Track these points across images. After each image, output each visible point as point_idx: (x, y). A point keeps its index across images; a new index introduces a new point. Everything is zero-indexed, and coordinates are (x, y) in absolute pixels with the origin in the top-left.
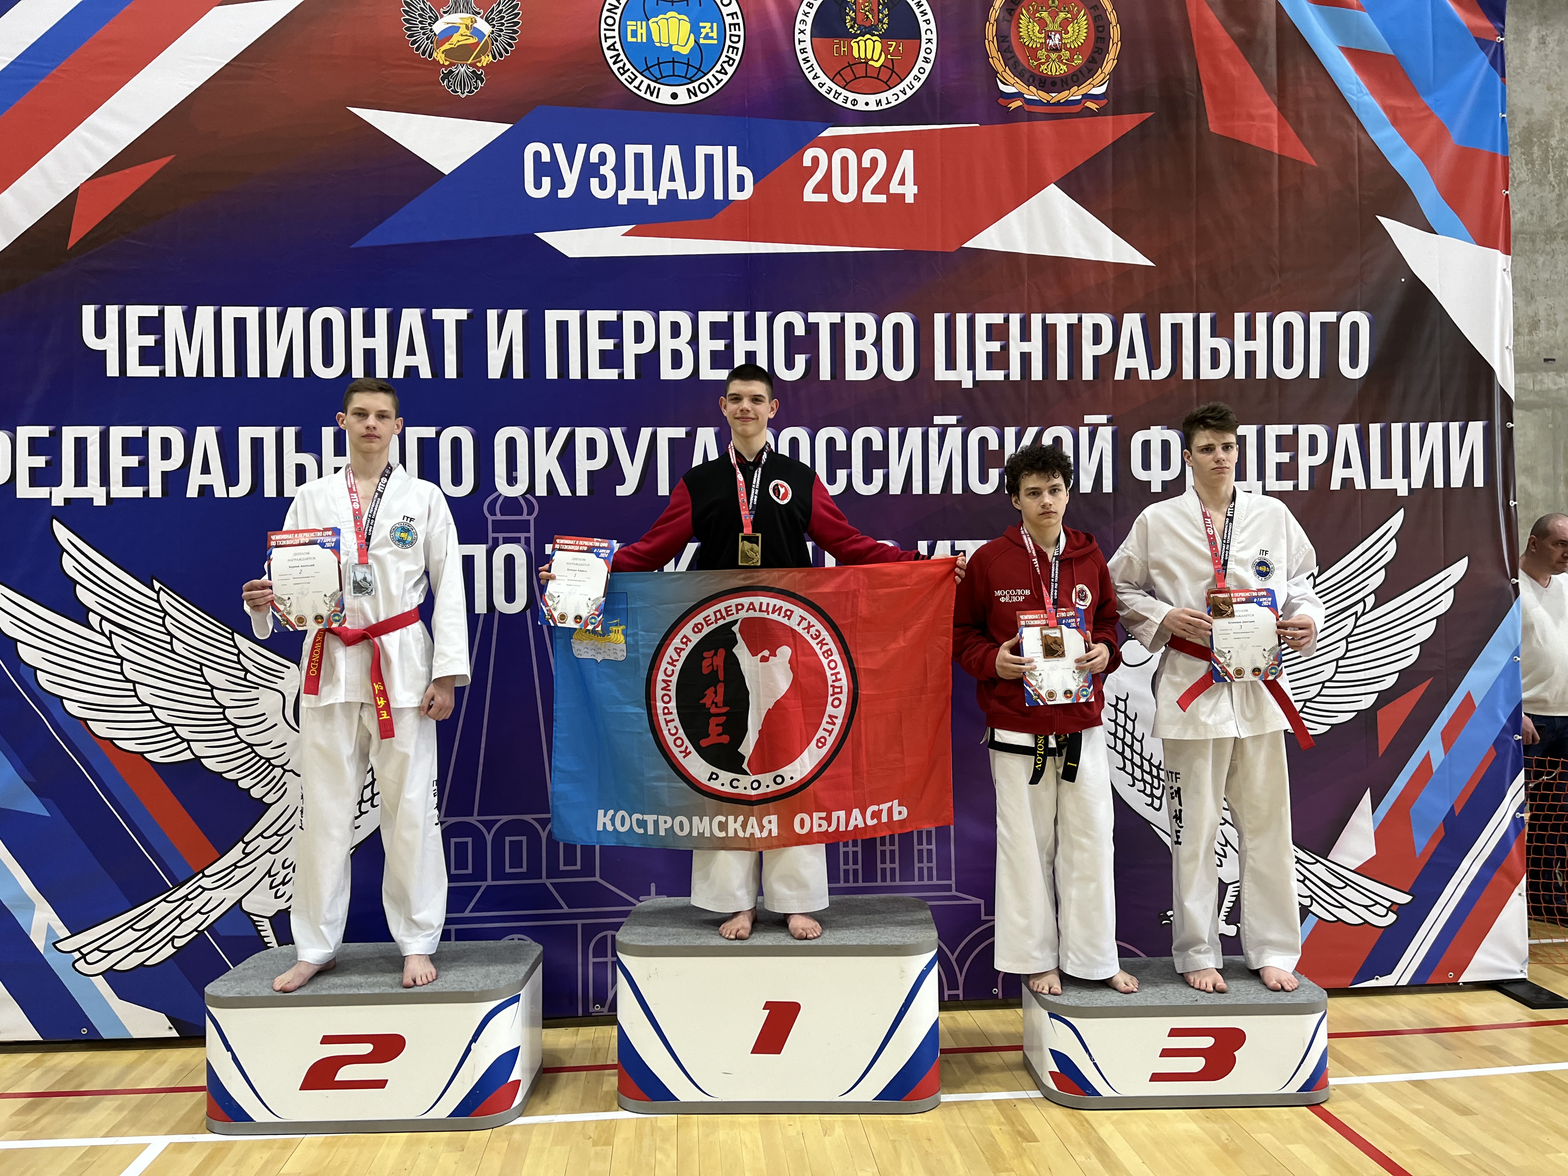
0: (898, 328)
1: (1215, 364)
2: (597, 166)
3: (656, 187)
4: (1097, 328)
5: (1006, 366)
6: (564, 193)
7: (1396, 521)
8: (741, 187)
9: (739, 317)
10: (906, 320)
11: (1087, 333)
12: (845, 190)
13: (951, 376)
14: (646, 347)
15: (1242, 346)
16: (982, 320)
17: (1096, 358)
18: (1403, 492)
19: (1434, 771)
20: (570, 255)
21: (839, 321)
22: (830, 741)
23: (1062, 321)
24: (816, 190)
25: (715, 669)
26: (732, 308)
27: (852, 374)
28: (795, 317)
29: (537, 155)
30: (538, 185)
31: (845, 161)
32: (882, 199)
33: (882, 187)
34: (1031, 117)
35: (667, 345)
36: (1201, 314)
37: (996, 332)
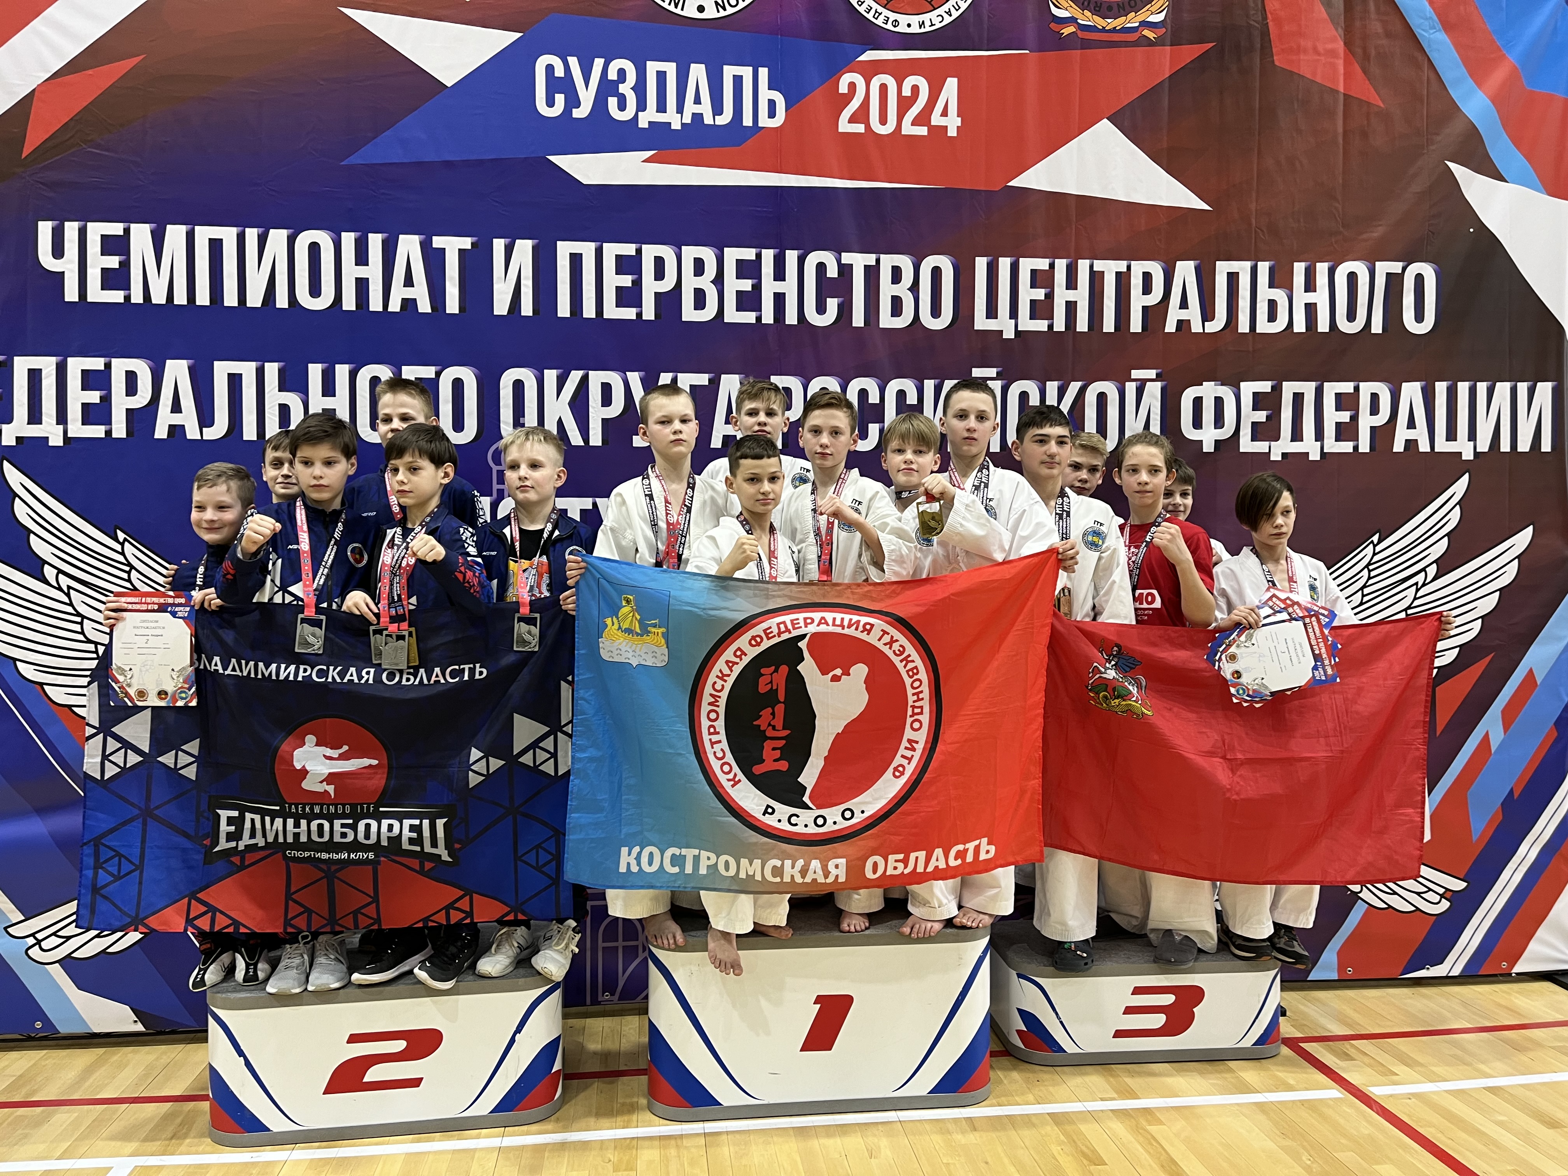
0: (936, 272)
1: (1272, 317)
2: (615, 84)
3: (680, 110)
4: (1147, 277)
5: (1049, 315)
6: (580, 113)
7: (1461, 486)
8: (772, 114)
9: (768, 255)
10: (945, 263)
11: (1136, 282)
12: (883, 121)
13: (992, 325)
14: (667, 285)
15: (1301, 298)
16: (1027, 265)
17: (1145, 309)
18: (1468, 455)
19: (1493, 751)
20: (585, 181)
21: (874, 263)
22: (910, 769)
23: (1110, 268)
24: (852, 120)
25: (774, 688)
26: (761, 245)
27: (887, 321)
28: (827, 257)
29: (550, 68)
30: (550, 103)
31: (883, 88)
32: (923, 131)
33: (922, 119)
34: (1086, 44)
35: (690, 283)
36: (1259, 263)
37: (1039, 279)
